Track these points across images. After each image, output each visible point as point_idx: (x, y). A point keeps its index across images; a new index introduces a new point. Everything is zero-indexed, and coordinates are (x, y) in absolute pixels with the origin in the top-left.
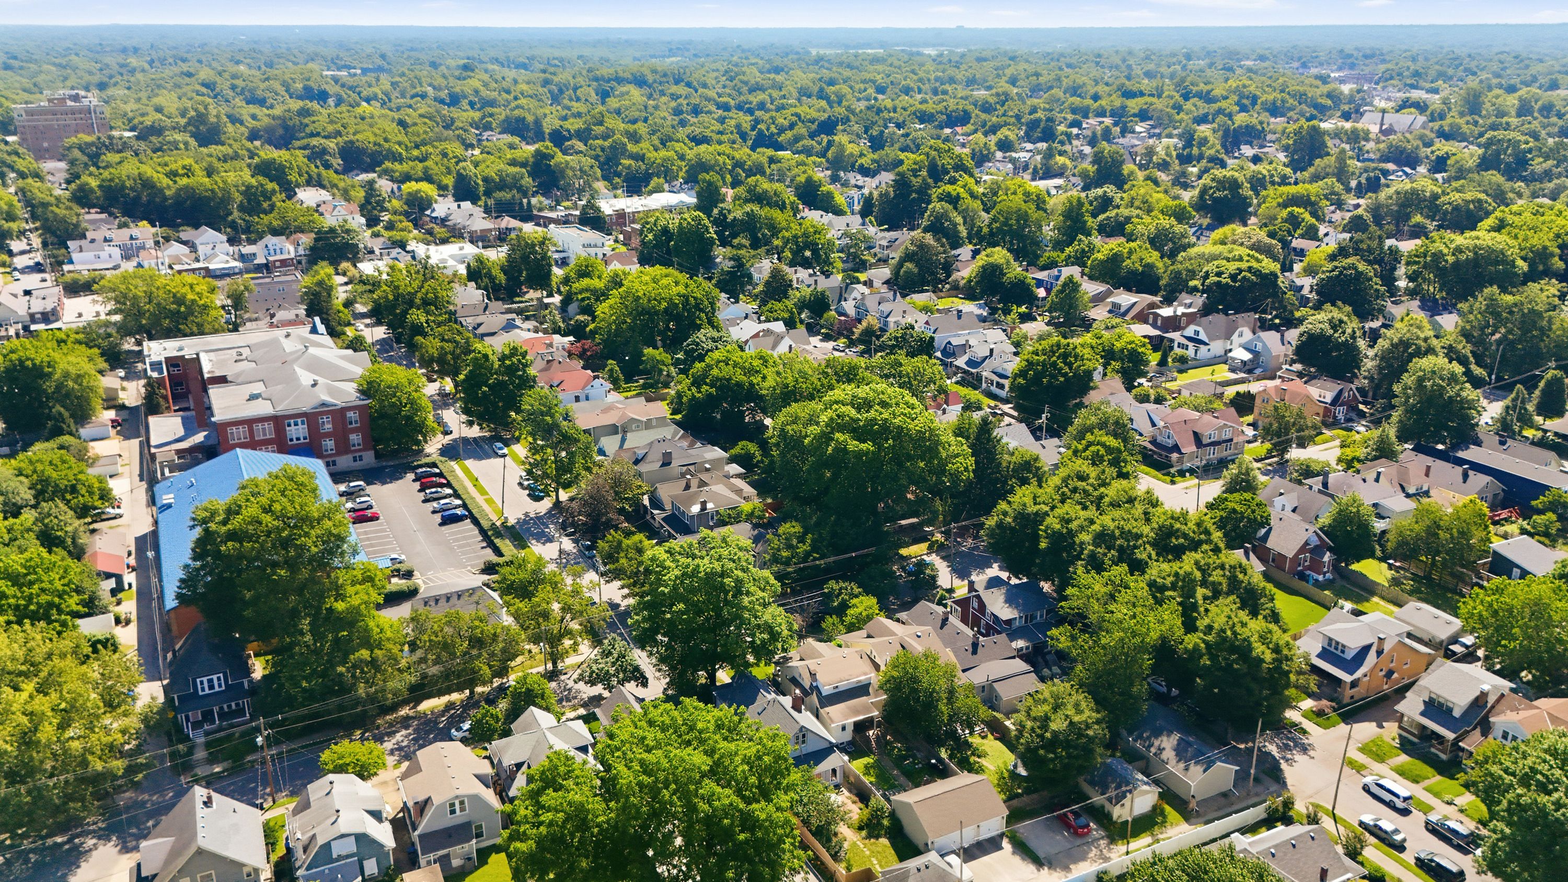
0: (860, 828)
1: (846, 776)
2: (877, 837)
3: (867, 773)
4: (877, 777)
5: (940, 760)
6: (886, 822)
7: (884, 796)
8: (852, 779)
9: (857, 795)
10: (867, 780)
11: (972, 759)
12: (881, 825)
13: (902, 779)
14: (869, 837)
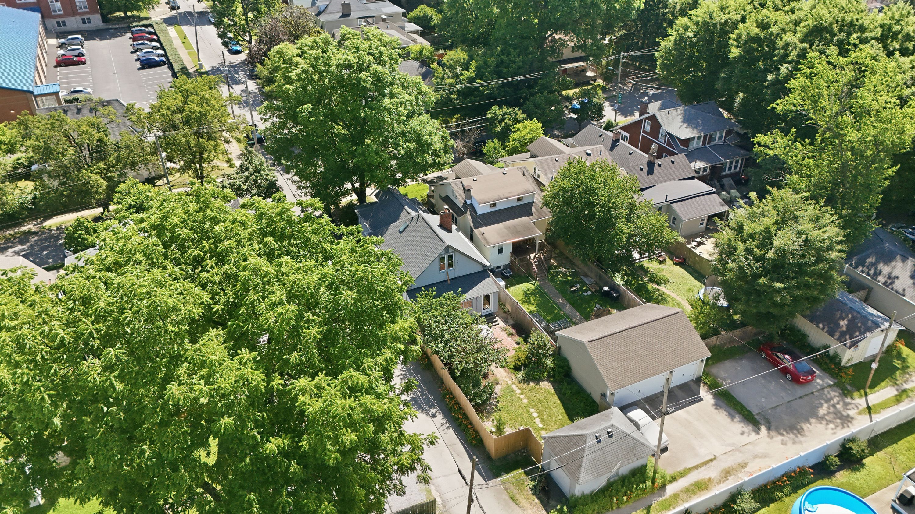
0: (517, 369)
1: (501, 303)
2: (538, 380)
3: (527, 301)
4: (538, 306)
5: (614, 287)
6: (549, 362)
7: (547, 329)
8: (508, 307)
9: (514, 326)
10: (526, 308)
11: (650, 286)
12: (544, 366)
13: (568, 308)
14: (527, 379)
